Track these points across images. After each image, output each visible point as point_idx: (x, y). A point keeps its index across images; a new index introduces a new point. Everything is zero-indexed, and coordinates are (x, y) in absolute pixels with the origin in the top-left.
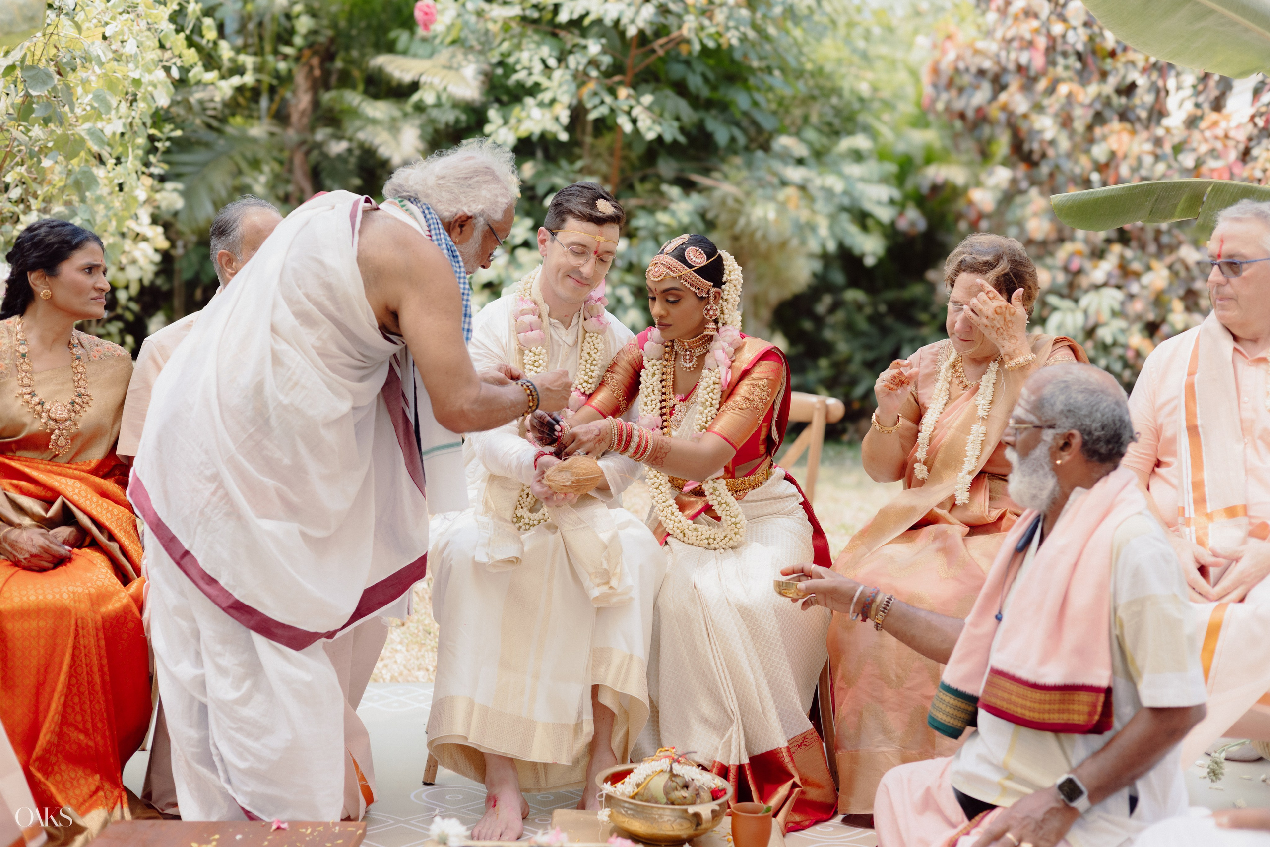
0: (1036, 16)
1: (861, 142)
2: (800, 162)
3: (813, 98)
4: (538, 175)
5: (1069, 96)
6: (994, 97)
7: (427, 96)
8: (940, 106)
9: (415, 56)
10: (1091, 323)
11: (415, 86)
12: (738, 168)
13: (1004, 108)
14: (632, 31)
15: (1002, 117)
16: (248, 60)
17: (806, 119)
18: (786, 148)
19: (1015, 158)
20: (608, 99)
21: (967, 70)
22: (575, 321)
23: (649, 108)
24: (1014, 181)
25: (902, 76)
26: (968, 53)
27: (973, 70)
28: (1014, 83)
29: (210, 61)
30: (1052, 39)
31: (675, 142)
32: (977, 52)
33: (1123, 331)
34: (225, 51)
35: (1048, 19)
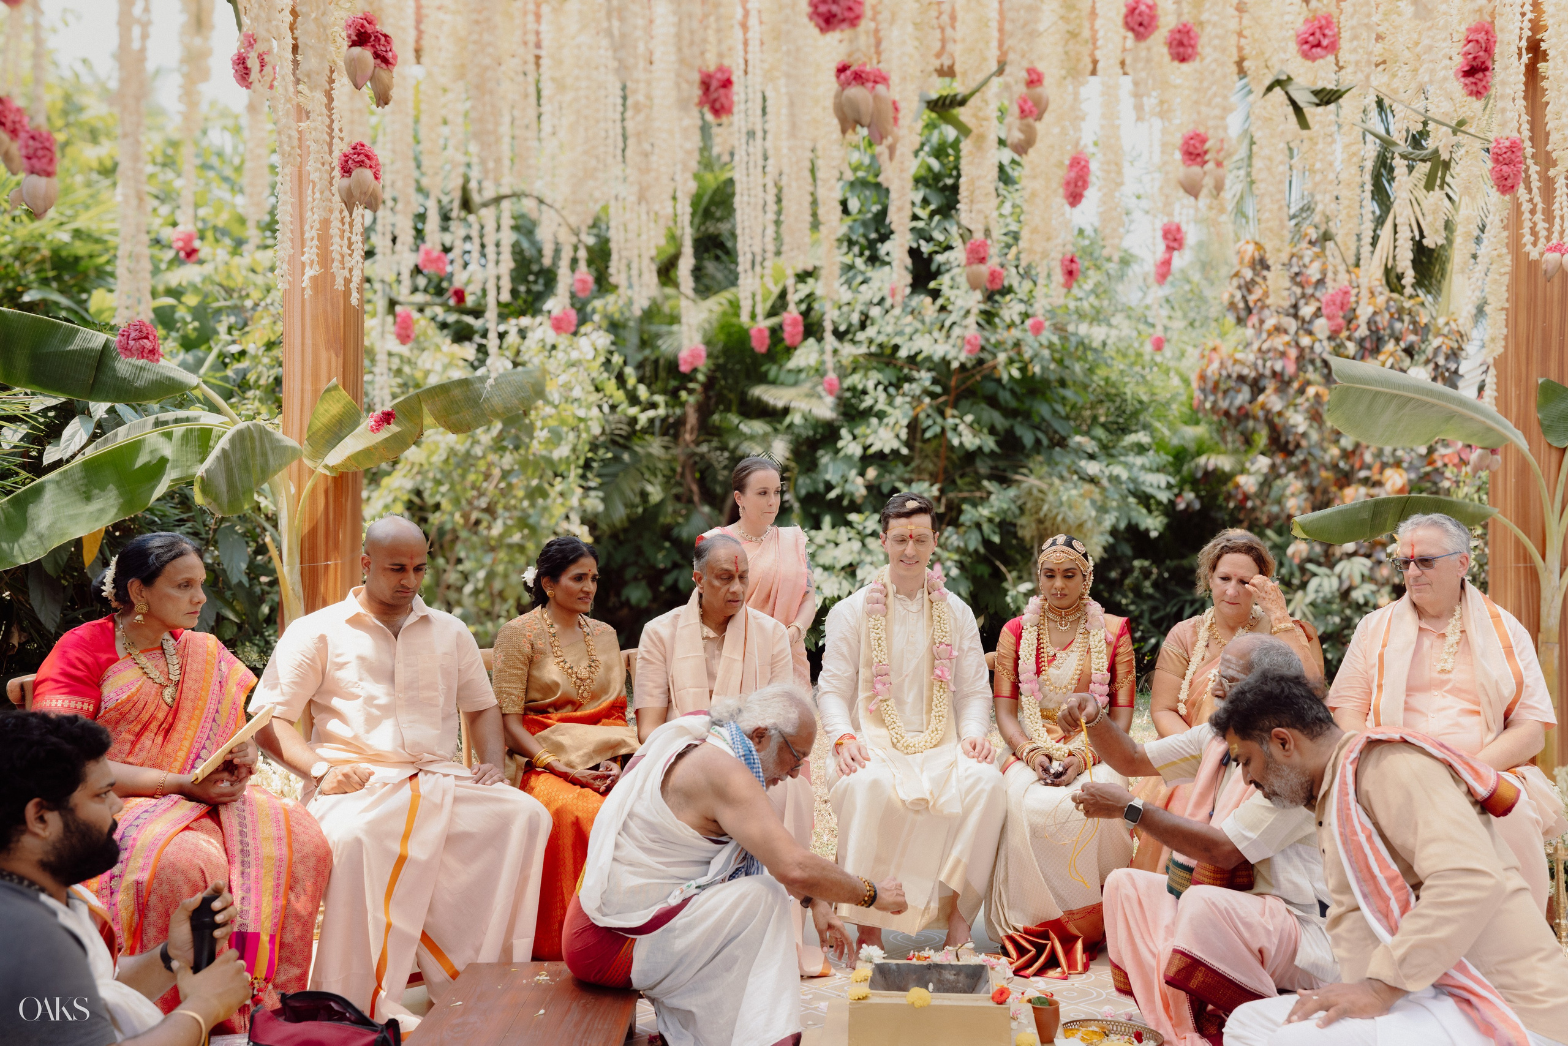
0: (1286, 332)
1: (1143, 437)
2: (1092, 457)
3: (1101, 402)
4: (879, 476)
5: (1317, 395)
6: (1252, 400)
7: (797, 419)
8: (1208, 405)
9: (782, 384)
10: (1345, 586)
11: (786, 411)
12: (1041, 463)
13: (1263, 407)
14: (955, 365)
15: (1261, 414)
16: (659, 399)
17: (1095, 418)
18: (1079, 443)
19: (1274, 448)
20: (939, 420)
21: (1229, 376)
22: (919, 595)
23: (971, 426)
24: (1273, 467)
25: (1175, 381)
26: (1229, 363)
27: (1234, 375)
28: (1271, 386)
29: (634, 400)
30: (1301, 350)
31: (992, 452)
32: (1236, 362)
33: (1373, 593)
34: (643, 392)
35: (1296, 333)
